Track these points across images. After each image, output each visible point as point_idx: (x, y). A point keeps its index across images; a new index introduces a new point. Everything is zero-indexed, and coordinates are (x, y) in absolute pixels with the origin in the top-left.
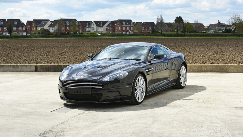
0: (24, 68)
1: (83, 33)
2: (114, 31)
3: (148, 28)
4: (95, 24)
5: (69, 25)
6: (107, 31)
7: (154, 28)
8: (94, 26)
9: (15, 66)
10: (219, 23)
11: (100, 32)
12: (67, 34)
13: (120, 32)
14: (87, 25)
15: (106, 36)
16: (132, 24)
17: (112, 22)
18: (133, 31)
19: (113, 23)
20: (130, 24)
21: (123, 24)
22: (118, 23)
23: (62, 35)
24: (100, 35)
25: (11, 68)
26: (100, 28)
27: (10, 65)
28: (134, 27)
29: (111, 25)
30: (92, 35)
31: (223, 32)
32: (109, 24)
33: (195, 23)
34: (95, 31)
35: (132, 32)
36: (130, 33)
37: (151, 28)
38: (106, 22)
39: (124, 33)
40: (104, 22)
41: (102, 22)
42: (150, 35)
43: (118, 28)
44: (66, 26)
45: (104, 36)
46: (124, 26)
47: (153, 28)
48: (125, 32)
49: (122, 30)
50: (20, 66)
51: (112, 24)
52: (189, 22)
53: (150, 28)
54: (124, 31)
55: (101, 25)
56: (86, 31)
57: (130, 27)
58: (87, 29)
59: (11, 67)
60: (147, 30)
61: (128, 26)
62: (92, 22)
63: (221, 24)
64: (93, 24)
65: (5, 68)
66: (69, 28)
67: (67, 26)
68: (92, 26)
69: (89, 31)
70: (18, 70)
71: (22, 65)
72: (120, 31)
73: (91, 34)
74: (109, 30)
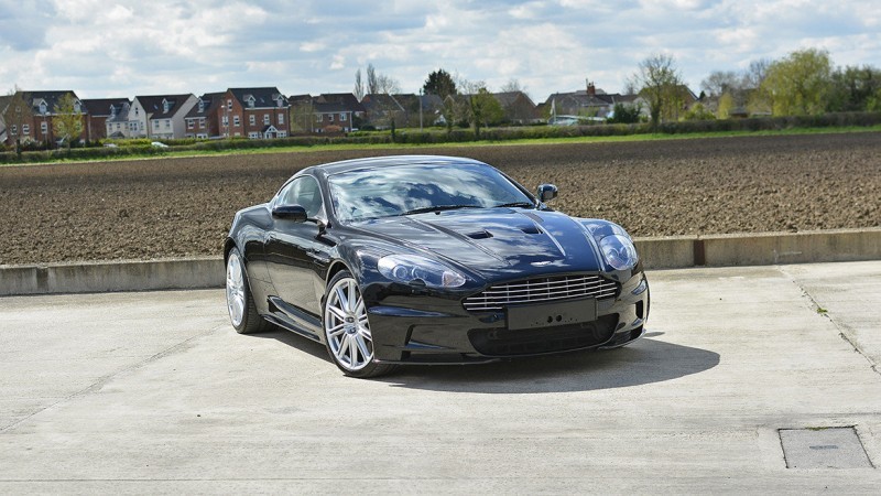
0: (180, 274)
1: (102, 141)
2: (215, 131)
3: (336, 116)
4: (140, 107)
5: (48, 114)
6: (187, 131)
7: (357, 114)
8: (138, 116)
9: (141, 269)
10: (591, 89)
11: (163, 137)
12: (43, 148)
13: (237, 134)
14: (109, 112)
15: (188, 149)
16: (280, 103)
17: (206, 97)
18: (286, 126)
19: (211, 100)
20: (275, 104)
21: (246, 105)
22: (230, 101)
23: (24, 153)
24: (162, 145)
25: (123, 278)
26: (162, 122)
27: (119, 266)
28: (286, 113)
29: (201, 111)
30: (140, 146)
31: (609, 121)
32: (196, 107)
33: (508, 90)
34: (144, 132)
35: (282, 134)
36: (274, 135)
37: (348, 114)
38: (184, 98)
39: (253, 136)
40: (178, 101)
41: (169, 98)
42: (350, 142)
43: (231, 119)
44: (37, 121)
45: (181, 150)
46: (252, 112)
47: (354, 117)
48: (255, 133)
49: (246, 128)
50: (162, 268)
51: (207, 107)
52: (485, 89)
53: (343, 115)
54: (253, 129)
55: (166, 110)
56: (108, 134)
57: (274, 115)
58: (112, 128)
59: (123, 272)
60: (332, 123)
61: (266, 112)
62: (127, 100)
63: (597, 93)
64: (133, 107)
65: (97, 278)
66: (51, 126)
67: (42, 119)
68: (131, 116)
69: (120, 135)
70: (154, 282)
71: (172, 263)
72: (237, 130)
73: (134, 146)
74: (196, 126)
